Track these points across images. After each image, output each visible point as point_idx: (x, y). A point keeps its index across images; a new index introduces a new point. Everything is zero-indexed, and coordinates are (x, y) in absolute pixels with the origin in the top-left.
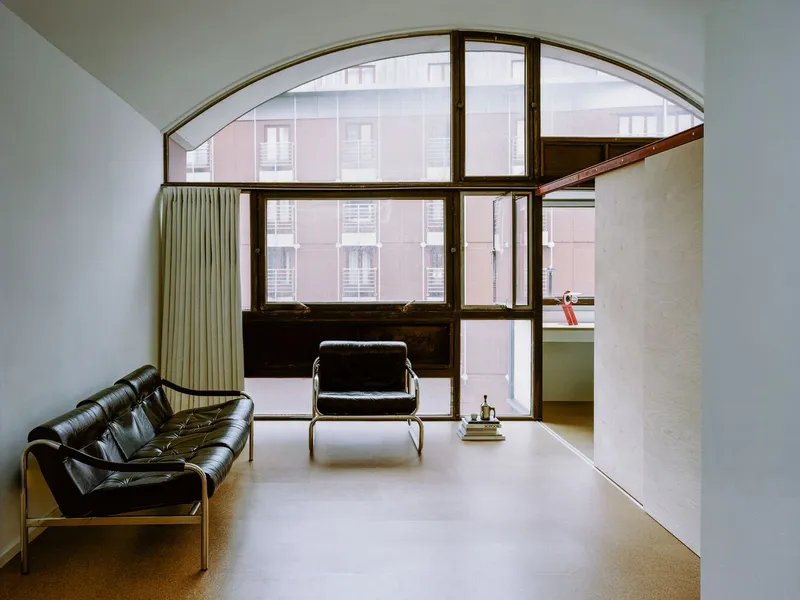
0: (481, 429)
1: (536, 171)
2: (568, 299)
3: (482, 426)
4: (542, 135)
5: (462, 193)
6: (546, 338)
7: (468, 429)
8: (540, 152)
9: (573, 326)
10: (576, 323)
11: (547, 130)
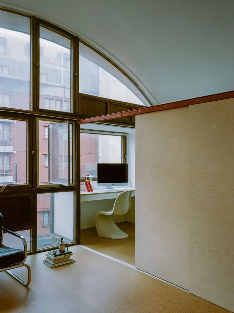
0: (63, 258)
1: (77, 111)
2: (88, 178)
3: (62, 256)
4: (80, 92)
5: (37, 118)
6: (82, 200)
7: (55, 260)
8: (79, 101)
9: (90, 193)
10: (92, 191)
11: (82, 90)
